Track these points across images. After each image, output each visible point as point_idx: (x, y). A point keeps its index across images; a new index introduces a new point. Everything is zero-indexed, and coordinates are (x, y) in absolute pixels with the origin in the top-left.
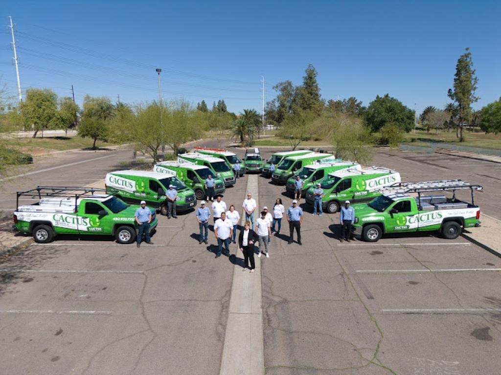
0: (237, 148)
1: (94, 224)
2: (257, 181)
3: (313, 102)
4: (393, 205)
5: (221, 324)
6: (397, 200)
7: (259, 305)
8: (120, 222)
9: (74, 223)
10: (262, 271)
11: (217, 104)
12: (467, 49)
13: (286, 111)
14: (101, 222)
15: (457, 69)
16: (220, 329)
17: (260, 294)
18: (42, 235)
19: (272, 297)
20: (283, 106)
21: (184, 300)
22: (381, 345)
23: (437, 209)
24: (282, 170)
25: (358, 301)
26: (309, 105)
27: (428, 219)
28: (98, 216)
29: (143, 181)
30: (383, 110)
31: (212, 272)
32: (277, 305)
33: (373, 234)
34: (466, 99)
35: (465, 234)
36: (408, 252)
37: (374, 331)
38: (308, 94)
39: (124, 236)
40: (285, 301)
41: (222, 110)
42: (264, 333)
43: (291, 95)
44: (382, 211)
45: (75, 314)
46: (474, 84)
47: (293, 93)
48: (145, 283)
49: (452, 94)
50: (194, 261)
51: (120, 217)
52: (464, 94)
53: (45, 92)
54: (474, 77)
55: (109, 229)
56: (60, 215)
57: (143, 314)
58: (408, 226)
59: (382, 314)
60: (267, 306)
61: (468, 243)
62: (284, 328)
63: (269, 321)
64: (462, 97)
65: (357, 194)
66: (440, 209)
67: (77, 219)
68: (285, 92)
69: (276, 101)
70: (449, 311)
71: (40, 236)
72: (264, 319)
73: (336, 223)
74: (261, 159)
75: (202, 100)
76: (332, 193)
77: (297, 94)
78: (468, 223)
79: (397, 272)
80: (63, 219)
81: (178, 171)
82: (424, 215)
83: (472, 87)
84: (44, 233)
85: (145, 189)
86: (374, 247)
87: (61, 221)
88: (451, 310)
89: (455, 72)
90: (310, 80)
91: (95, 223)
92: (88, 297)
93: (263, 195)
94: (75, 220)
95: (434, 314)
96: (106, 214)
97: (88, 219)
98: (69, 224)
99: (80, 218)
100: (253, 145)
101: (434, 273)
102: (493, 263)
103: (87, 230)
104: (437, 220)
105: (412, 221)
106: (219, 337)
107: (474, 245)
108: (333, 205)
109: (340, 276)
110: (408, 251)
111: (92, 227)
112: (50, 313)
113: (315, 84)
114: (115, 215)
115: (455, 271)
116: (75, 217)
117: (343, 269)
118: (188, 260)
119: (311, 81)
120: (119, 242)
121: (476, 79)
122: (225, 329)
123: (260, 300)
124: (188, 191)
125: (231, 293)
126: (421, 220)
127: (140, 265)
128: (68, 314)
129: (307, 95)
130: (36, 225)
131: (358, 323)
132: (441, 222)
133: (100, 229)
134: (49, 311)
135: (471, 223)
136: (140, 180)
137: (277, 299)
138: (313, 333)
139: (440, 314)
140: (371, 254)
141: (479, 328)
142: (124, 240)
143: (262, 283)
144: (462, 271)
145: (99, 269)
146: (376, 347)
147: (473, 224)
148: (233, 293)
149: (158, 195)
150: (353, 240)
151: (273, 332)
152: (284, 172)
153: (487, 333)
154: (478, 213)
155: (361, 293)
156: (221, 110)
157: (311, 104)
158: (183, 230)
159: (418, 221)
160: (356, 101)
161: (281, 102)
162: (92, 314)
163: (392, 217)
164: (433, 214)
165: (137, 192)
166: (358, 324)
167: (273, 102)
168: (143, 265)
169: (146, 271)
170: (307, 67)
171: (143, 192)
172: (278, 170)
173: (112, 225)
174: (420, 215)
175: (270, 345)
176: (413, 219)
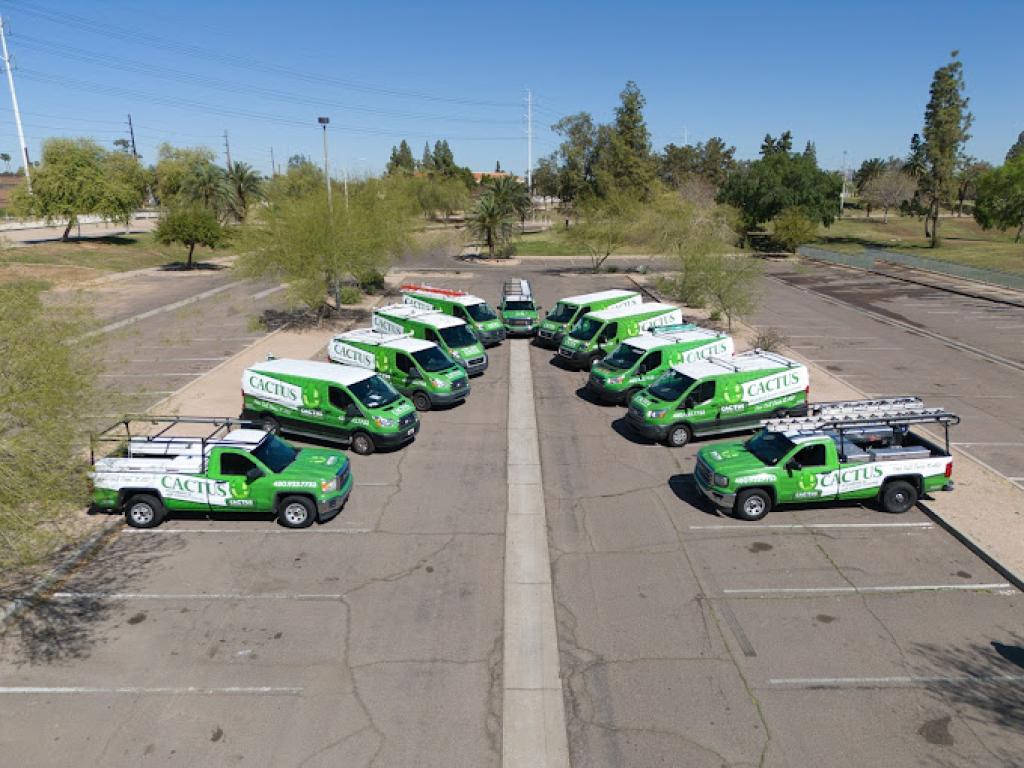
0: (478, 261)
1: (238, 493)
2: (528, 358)
3: (636, 163)
4: (793, 453)
5: (493, 714)
6: (802, 443)
7: (556, 669)
8: (288, 490)
9: (200, 491)
10: (556, 591)
11: (432, 149)
12: (954, 54)
13: (579, 176)
14: (250, 490)
15: (931, 92)
16: (492, 722)
17: (555, 645)
18: (141, 513)
19: (575, 652)
20: (572, 165)
21: (422, 662)
22: (767, 754)
23: (874, 460)
24: (577, 341)
25: (727, 660)
26: (627, 168)
27: (857, 479)
28: (244, 478)
29: (316, 388)
30: (779, 179)
31: (464, 593)
32: (586, 670)
33: (755, 506)
34: (946, 161)
35: (923, 502)
36: (818, 546)
37: (756, 727)
38: (626, 144)
39: (295, 514)
40: (599, 662)
41: (445, 162)
42: (569, 733)
43: (589, 142)
44: (773, 464)
45: (235, 694)
46: (965, 128)
47: (594, 139)
48: (348, 620)
49: (920, 144)
50: (430, 570)
51: (287, 480)
52: (942, 150)
53: (80, 147)
54: (965, 112)
55: (266, 502)
56: (175, 477)
57: (356, 694)
58: (820, 492)
59: (772, 689)
60: (569, 673)
61: (928, 524)
62: (603, 721)
63: (575, 706)
64: (939, 157)
65: (725, 409)
66: (879, 460)
67: (208, 485)
68: (577, 136)
69: (558, 156)
70: (885, 682)
71: (138, 515)
72: (566, 703)
73: (686, 472)
74: (535, 306)
75: (401, 141)
76: (679, 408)
77: (602, 142)
78: (930, 485)
79: (796, 593)
80: (180, 484)
81: (379, 354)
82: (848, 471)
83: (960, 135)
84: (146, 510)
85: (320, 402)
86: (757, 533)
87: (177, 488)
88: (887, 679)
89: (928, 98)
90: (629, 114)
91: (240, 491)
92: (253, 656)
93: (542, 398)
94: (204, 487)
95: (859, 687)
96: (261, 474)
97: (227, 485)
98: (193, 494)
99: (212, 482)
100: (512, 254)
101: (863, 595)
102: (969, 572)
103: (224, 504)
104: (873, 479)
105: (827, 482)
106: (494, 742)
107: (938, 527)
108: (679, 431)
109: (696, 603)
110: (819, 543)
111: (235, 498)
112: (191, 694)
113: (641, 124)
114: (277, 476)
115: (898, 593)
116: (203, 480)
117: (700, 586)
118: (418, 568)
119: (630, 117)
120: (284, 523)
121: (969, 117)
122: (500, 724)
123: (556, 658)
124: (403, 407)
125: (503, 644)
126: (844, 480)
127: (332, 580)
128: (226, 694)
129: (625, 147)
130: (130, 497)
131: (728, 709)
132: (880, 483)
133: (250, 502)
134: (191, 689)
135: (934, 485)
136: (311, 386)
137: (586, 657)
138: (652, 731)
139: (868, 688)
140: (752, 551)
141: (933, 718)
142: (295, 521)
143: (557, 621)
144: (912, 591)
145: (261, 591)
146: (758, 760)
147: (939, 487)
148: (507, 643)
149: (347, 416)
150: (718, 515)
151: (582, 729)
152: (583, 346)
153: (945, 727)
154: (949, 466)
155: (733, 642)
156: (441, 162)
157: (631, 166)
158: (399, 490)
159: (839, 482)
160: (724, 145)
161: (570, 157)
162: (266, 693)
163: (791, 475)
164: (865, 470)
165: (306, 407)
166: (728, 712)
167: (552, 157)
168: (337, 579)
169: (345, 594)
170: (622, 88)
171: (317, 409)
172: (570, 339)
173: (273, 496)
174: (843, 471)
175: (580, 757)
176: (829, 479)
